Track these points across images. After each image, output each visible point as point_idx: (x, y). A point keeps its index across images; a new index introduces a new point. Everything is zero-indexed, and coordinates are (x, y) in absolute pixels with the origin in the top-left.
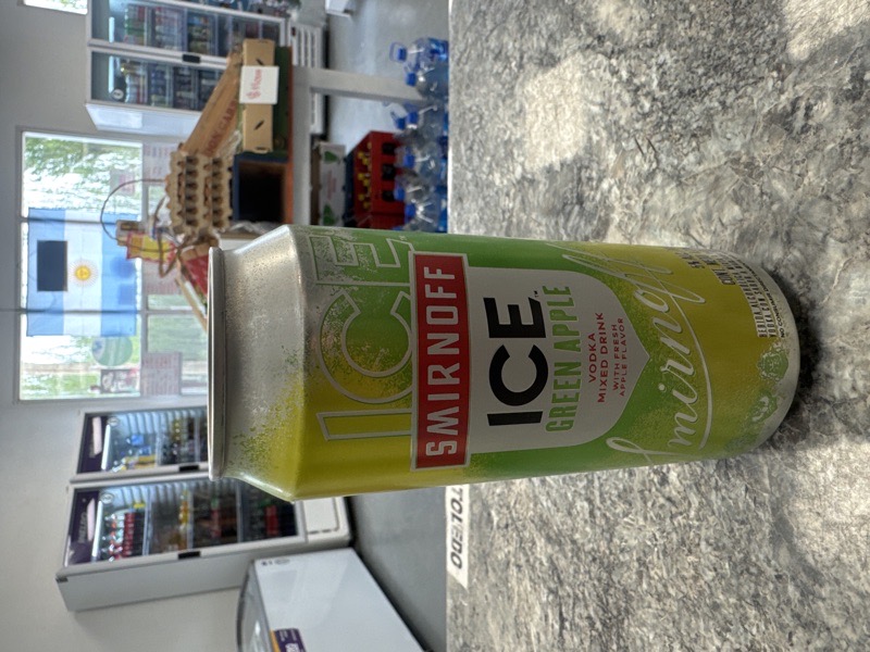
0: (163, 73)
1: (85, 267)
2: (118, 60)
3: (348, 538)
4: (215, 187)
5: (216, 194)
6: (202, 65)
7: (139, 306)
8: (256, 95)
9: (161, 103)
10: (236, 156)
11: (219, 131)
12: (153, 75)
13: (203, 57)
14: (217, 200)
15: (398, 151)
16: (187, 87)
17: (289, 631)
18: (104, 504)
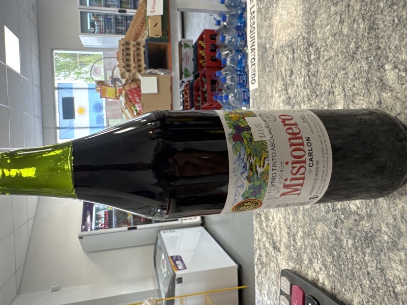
0: (110, 19)
1: (82, 108)
2: (91, 14)
3: (200, 222)
4: (138, 55)
5: (139, 58)
6: (127, 13)
7: (105, 125)
8: (154, 11)
9: (110, 33)
10: (146, 40)
11: (138, 32)
12: (106, 20)
13: (127, 10)
14: (139, 60)
15: (217, 37)
16: (121, 25)
17: (177, 256)
18: (96, 207)
